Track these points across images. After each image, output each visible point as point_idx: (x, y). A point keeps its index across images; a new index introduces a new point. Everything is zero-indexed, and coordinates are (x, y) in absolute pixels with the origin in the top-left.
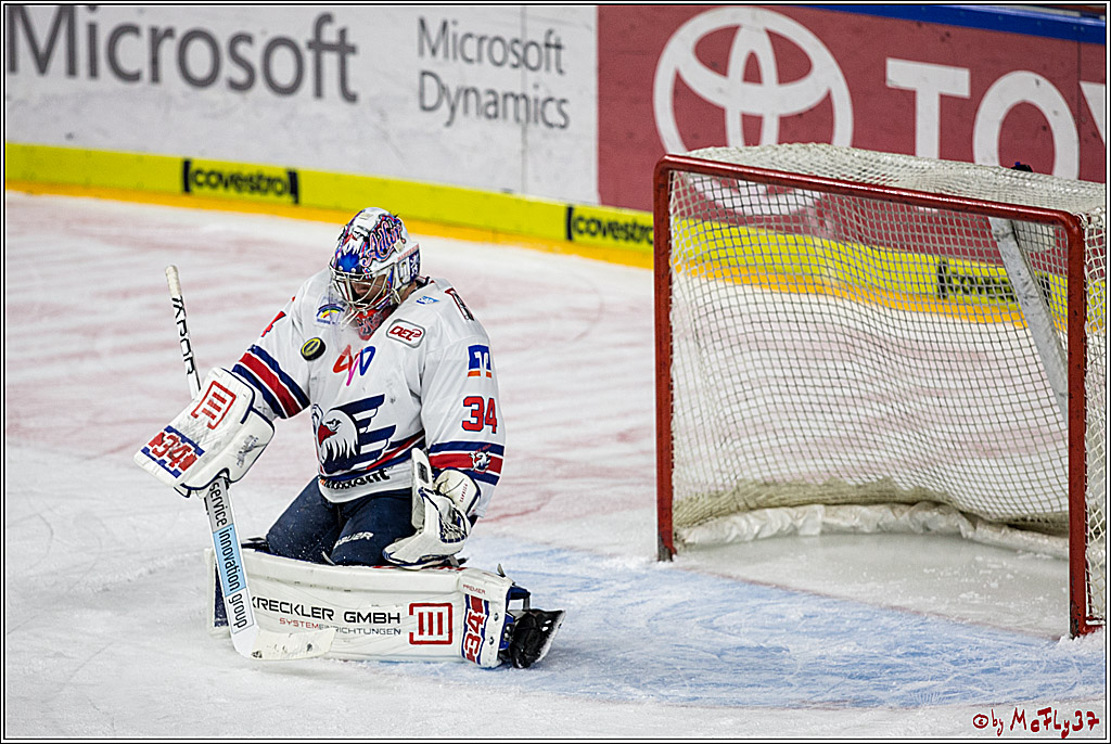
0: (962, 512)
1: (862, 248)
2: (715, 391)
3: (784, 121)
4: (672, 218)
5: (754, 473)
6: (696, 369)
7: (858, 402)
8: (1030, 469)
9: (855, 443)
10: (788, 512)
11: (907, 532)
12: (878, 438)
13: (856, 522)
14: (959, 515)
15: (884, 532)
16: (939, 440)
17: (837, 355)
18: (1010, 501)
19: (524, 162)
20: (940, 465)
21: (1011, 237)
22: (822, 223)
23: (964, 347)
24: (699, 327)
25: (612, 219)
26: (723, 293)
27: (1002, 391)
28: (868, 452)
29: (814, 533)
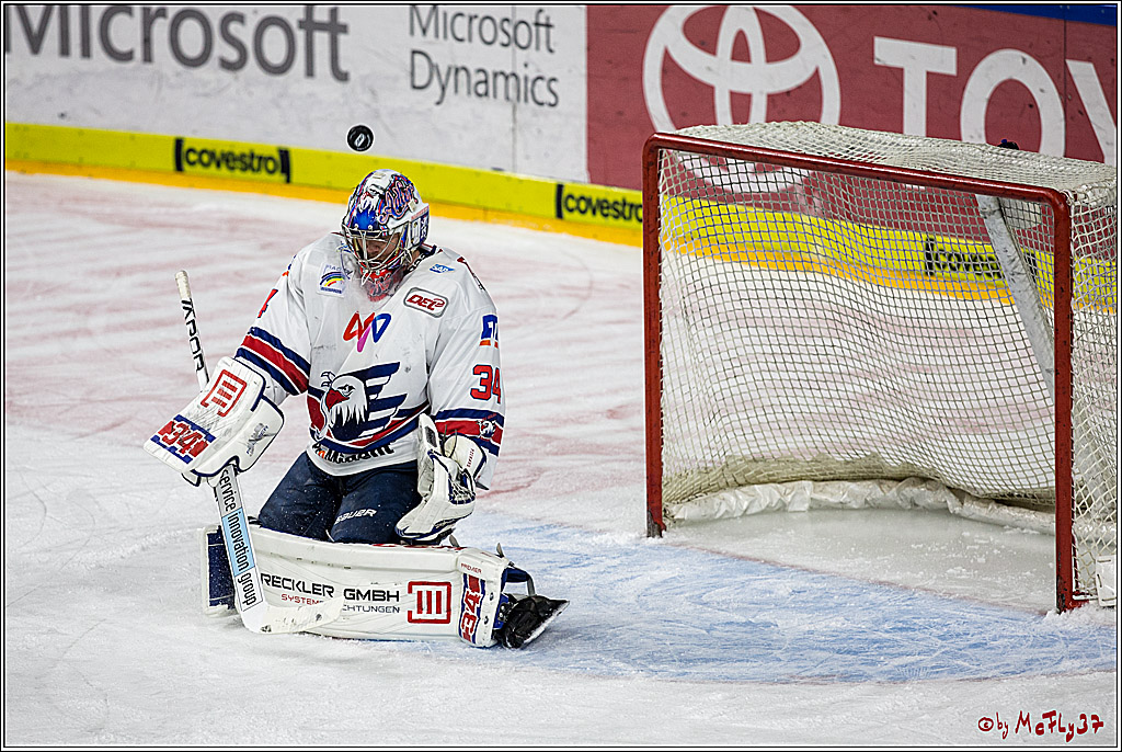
0: (949, 488)
1: (850, 225)
2: (704, 368)
3: (772, 99)
4: (661, 196)
5: (742, 450)
6: (685, 346)
7: (846, 378)
8: (1016, 445)
9: (843, 419)
10: (777, 489)
11: (896, 508)
12: (865, 414)
13: (844, 498)
14: (947, 490)
15: (872, 507)
16: (926, 415)
17: (825, 332)
18: (997, 477)
19: (515, 140)
20: (927, 440)
21: (998, 213)
22: (810, 201)
23: (951, 323)
24: (688, 304)
25: (602, 197)
26: (712, 270)
27: (989, 368)
28: (855, 428)
29: (803, 509)
